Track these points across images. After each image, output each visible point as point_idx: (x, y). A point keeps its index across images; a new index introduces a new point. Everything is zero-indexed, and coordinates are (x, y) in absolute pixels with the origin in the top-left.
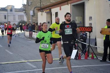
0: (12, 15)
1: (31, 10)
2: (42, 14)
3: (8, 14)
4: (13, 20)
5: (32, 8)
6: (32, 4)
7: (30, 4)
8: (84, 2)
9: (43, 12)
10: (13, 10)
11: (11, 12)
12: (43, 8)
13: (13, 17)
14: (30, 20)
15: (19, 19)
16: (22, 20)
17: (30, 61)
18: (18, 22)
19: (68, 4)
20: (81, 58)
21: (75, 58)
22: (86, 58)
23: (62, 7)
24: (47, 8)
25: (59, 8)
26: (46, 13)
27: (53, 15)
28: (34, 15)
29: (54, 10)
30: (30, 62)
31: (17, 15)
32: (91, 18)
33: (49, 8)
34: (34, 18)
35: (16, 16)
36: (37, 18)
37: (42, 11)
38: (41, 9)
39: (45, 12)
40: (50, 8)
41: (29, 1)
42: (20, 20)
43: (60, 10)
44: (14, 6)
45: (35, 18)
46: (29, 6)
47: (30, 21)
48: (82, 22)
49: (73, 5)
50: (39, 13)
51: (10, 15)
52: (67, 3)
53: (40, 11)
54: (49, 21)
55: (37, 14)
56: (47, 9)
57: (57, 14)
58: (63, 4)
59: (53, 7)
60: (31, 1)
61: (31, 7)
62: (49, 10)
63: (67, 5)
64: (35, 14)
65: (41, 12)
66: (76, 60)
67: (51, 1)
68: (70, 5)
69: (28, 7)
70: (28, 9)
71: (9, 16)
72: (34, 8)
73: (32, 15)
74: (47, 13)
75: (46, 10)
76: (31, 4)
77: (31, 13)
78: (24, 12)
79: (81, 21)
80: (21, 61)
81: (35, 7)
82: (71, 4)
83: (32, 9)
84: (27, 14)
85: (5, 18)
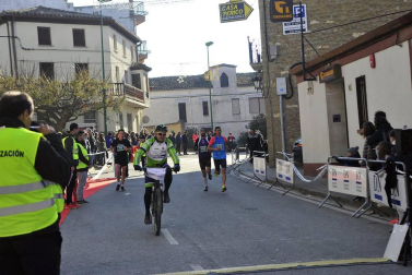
0: (230, 98)
1: (280, 76)
2: (310, 89)
4: (231, 117)
5: (282, 69)
6: (283, 52)
7: (273, 54)
9: (315, 79)
10: (232, 81)
11: (225, 89)
12: (310, 65)
13: (230, 105)
14: (278, 112)
15: (251, 112)
16: (262, 116)
18: (247, 124)
19: (398, 43)
23: (376, 55)
24: (325, 63)
25: (366, 60)
26: (323, 85)
27: (350, 88)
28: (291, 94)
29: (351, 71)
31: (243, 96)
33: (333, 63)
34: (292, 106)
35: (241, 102)
37: (309, 77)
38: (307, 71)
39: (321, 82)
40: (337, 62)
41: (270, 43)
43: (374, 66)
44: (234, 67)
45: (296, 106)
46: (273, 60)
47: (275, 116)
50: (302, 87)
51: (222, 101)
52: (394, 38)
53: (302, 77)
54: (337, 113)
56: (324, 67)
57: (361, 82)
58: (382, 43)
60: (278, 44)
61: (280, 65)
62: (332, 72)
63: (396, 47)
64: (294, 90)
65: (305, 80)
67: (355, 35)
68: (406, 44)
69: (268, 67)
70: (268, 72)
71: (218, 102)
72: (291, 69)
73: (285, 92)
74: (328, 82)
75: (324, 71)
76: (278, 55)
77: (281, 86)
78: (257, 84)
81: (295, 62)
82: (409, 40)
83: (283, 73)
84: (268, 93)
85: (206, 113)
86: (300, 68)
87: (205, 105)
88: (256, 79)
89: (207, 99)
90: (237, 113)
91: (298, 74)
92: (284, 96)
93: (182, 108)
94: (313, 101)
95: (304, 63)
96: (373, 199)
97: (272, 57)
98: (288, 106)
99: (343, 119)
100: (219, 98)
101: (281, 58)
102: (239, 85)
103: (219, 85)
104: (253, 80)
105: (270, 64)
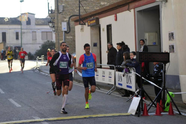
0: (31, 31)
1: (64, 21)
2: (82, 29)
3: (23, 31)
4: (31, 42)
5: (65, 18)
6: (66, 9)
7: (61, 10)
8: (159, 5)
9: (85, 24)
10: (33, 22)
11: (28, 26)
12: (83, 17)
13: (31, 34)
14: (62, 40)
15: (42, 39)
16: (48, 41)
17: (49, 119)
18: (40, 45)
19: (129, 9)
20: (149, 114)
21: (136, 113)
22: (158, 113)
23: (117, 14)
24: (91, 16)
25: (113, 17)
26: (89, 27)
27: (103, 30)
28: (70, 31)
29: (104, 22)
30: (50, 121)
31: (39, 31)
32: (171, 36)
33: (95, 17)
34: (69, 37)
35: (37, 34)
36: (74, 36)
37: (82, 23)
38: (81, 20)
39: (88, 26)
40: (97, 16)
41: (59, 4)
42: (46, 41)
43: (116, 20)
44: (34, 14)
45: (72, 37)
46: (60, 13)
47: (61, 42)
48: (157, 44)
49: (139, 12)
50: (78, 28)
51: (27, 32)
52: (127, 7)
53: (78, 23)
54: (95, 42)
55: (74, 29)
56: (91, 19)
57: (109, 27)
58: (120, 9)
59: (102, 15)
60: (64, 5)
61: (64, 16)
62: (94, 21)
63: (128, 11)
64: (71, 29)
65: (80, 24)
66: (139, 116)
67: (102, 3)
68: (132, 10)
69: (58, 16)
70: (57, 19)
71: (24, 33)
72: (70, 18)
73: (66, 30)
74: (92, 26)
75: (91, 21)
76: (63, 11)
77: (64, 26)
78: (51, 24)
79: (155, 41)
80: (33, 120)
81: (72, 15)
82: (134, 8)
83: (66, 20)
84: (57, 30)
85: (17, 38)
86: (78, 18)
87: (17, 34)
88: (50, 22)
89: (19, 31)
90: (34, 39)
91: (76, 21)
92: (65, 32)
93: (4, 35)
94: (83, 36)
95: (79, 15)
96: (117, 85)
97: (60, 11)
98: (67, 37)
99: (98, 45)
100: (25, 31)
101: (64, 12)
102: (36, 25)
103: (26, 23)
104: (49, 23)
105: (59, 15)
